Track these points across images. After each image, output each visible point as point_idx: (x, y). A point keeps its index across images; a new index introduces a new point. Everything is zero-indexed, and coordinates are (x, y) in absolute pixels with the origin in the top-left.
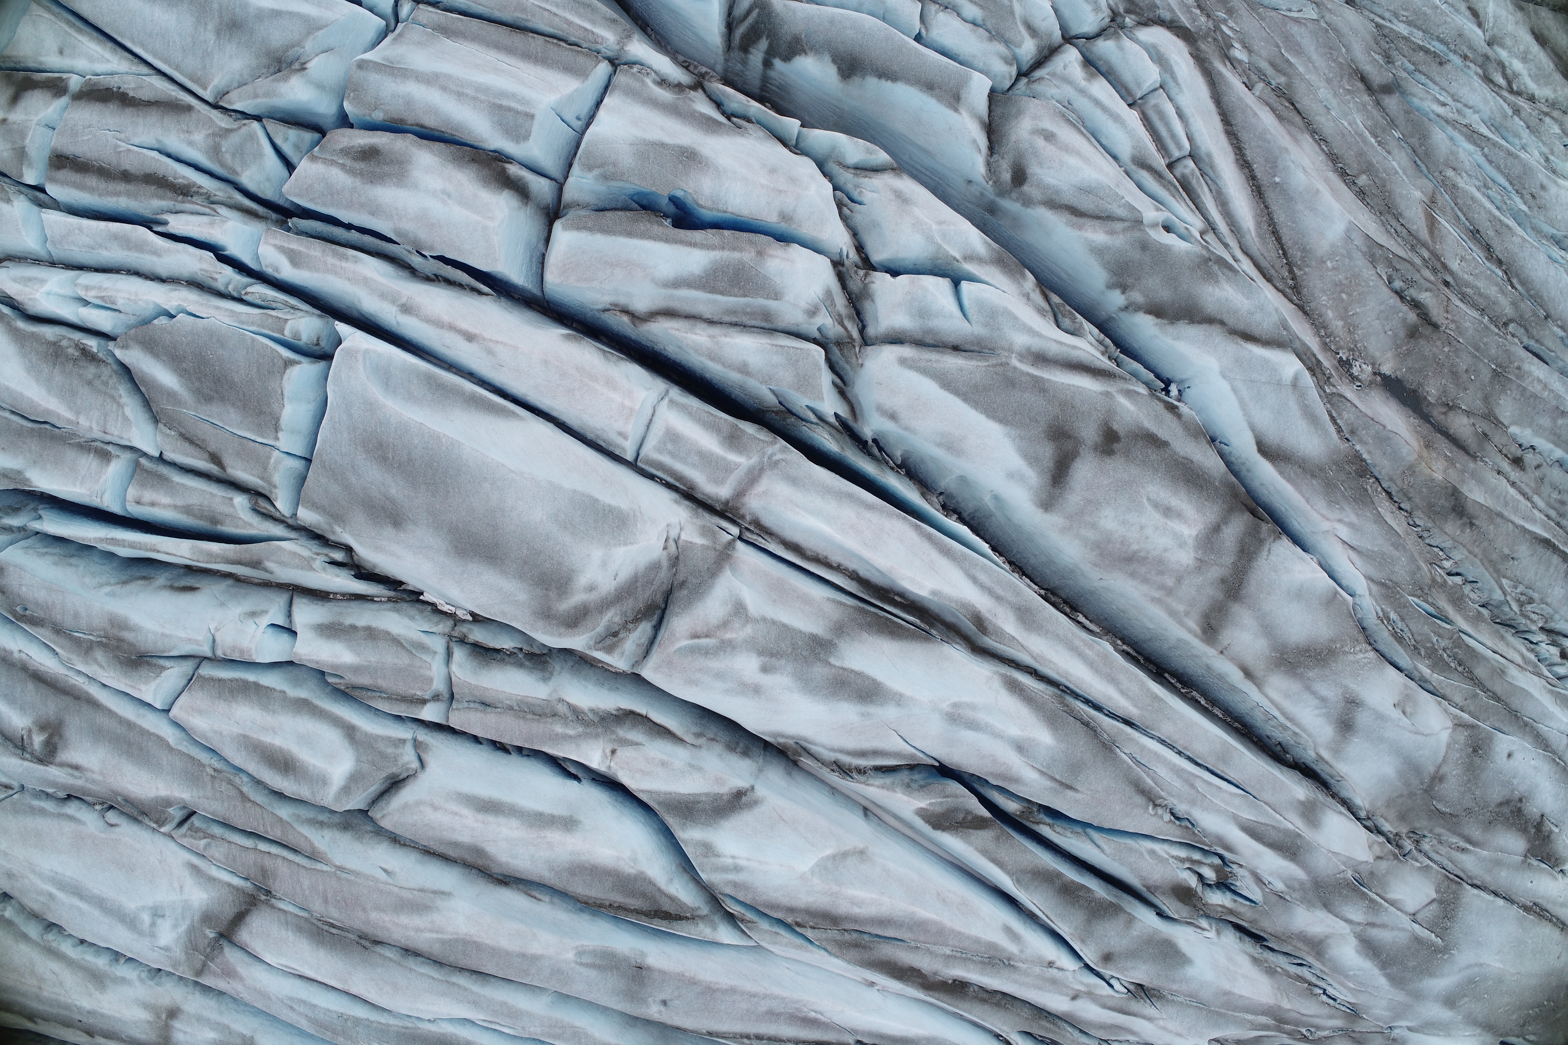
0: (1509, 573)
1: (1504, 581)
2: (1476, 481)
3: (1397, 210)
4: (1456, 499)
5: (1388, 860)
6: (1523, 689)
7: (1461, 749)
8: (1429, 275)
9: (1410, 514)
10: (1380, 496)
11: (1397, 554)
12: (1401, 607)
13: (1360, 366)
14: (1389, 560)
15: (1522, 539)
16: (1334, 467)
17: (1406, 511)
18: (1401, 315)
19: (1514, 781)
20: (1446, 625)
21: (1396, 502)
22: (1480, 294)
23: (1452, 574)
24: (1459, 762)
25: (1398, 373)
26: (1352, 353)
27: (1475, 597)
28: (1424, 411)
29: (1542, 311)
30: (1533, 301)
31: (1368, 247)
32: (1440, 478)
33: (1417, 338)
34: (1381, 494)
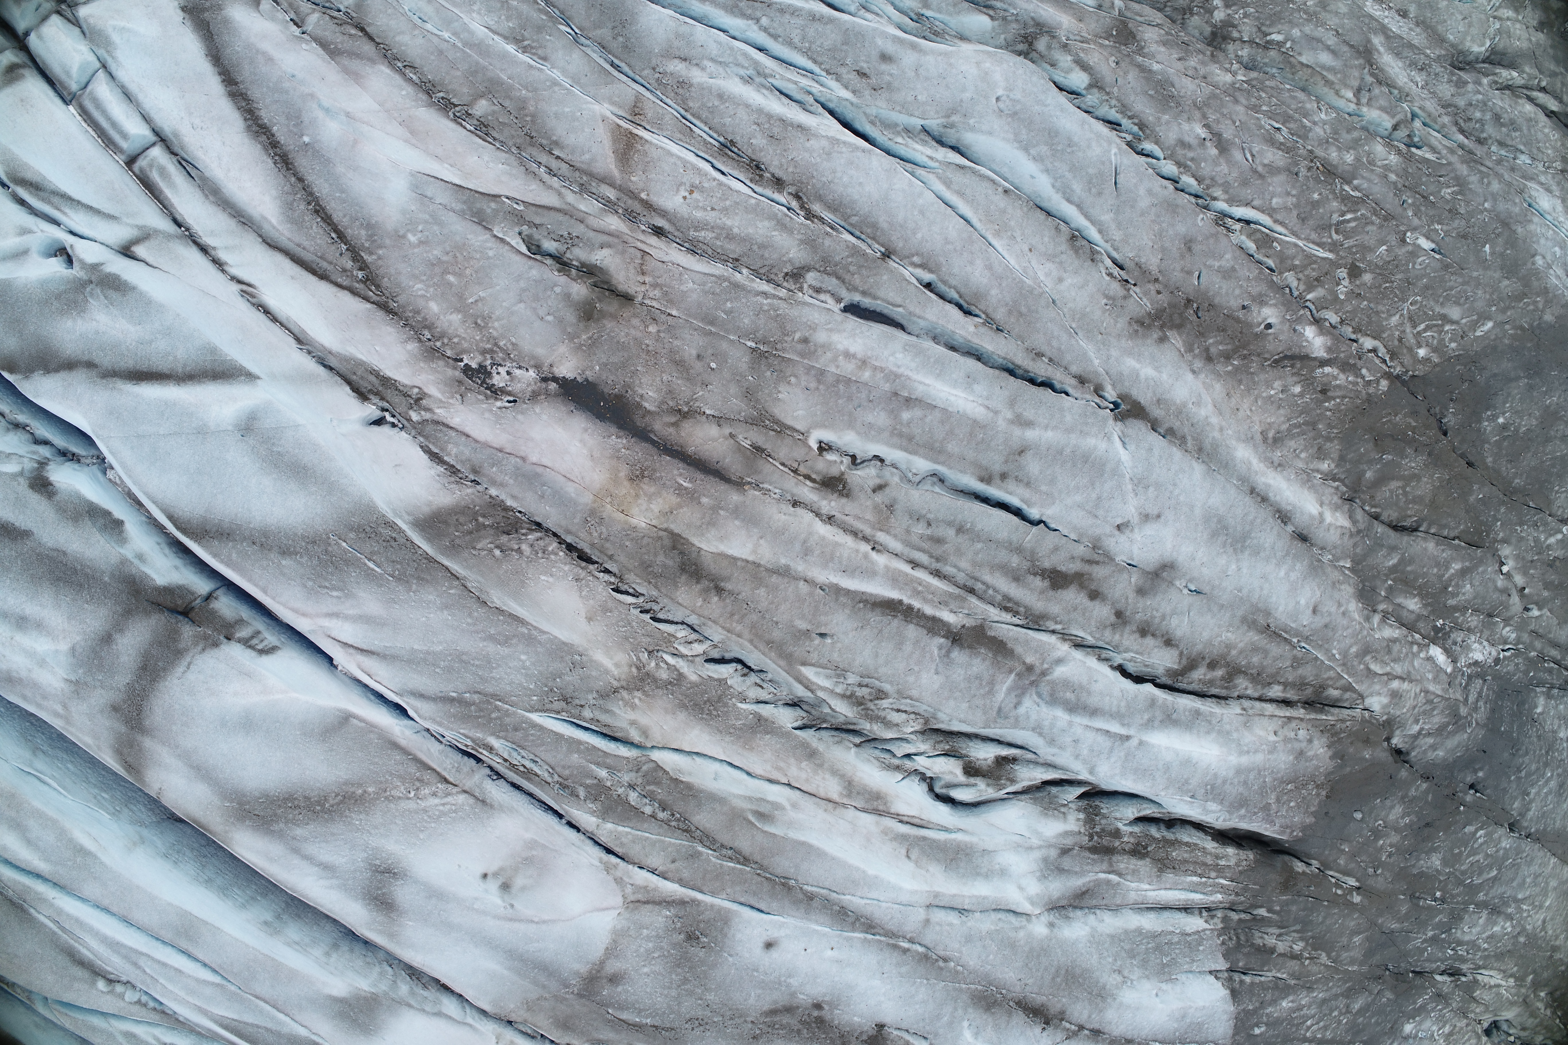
0: (814, 657)
1: (808, 672)
2: (743, 520)
3: (549, 138)
4: (682, 553)
6: (803, 844)
7: (658, 936)
8: (614, 223)
9: (621, 579)
10: (553, 557)
11: (504, 651)
12: (507, 731)
13: (508, 373)
14: (477, 663)
15: (832, 605)
16: (352, 535)
17: (615, 575)
18: (558, 290)
19: (791, 981)
20: (623, 751)
21: (597, 563)
22: (730, 237)
23: (722, 661)
24: (656, 955)
25: (589, 374)
26: (488, 356)
27: (763, 695)
28: (638, 424)
29: (877, 246)
30: (858, 233)
31: (465, 202)
32: (644, 525)
33: (598, 320)
34: (556, 554)
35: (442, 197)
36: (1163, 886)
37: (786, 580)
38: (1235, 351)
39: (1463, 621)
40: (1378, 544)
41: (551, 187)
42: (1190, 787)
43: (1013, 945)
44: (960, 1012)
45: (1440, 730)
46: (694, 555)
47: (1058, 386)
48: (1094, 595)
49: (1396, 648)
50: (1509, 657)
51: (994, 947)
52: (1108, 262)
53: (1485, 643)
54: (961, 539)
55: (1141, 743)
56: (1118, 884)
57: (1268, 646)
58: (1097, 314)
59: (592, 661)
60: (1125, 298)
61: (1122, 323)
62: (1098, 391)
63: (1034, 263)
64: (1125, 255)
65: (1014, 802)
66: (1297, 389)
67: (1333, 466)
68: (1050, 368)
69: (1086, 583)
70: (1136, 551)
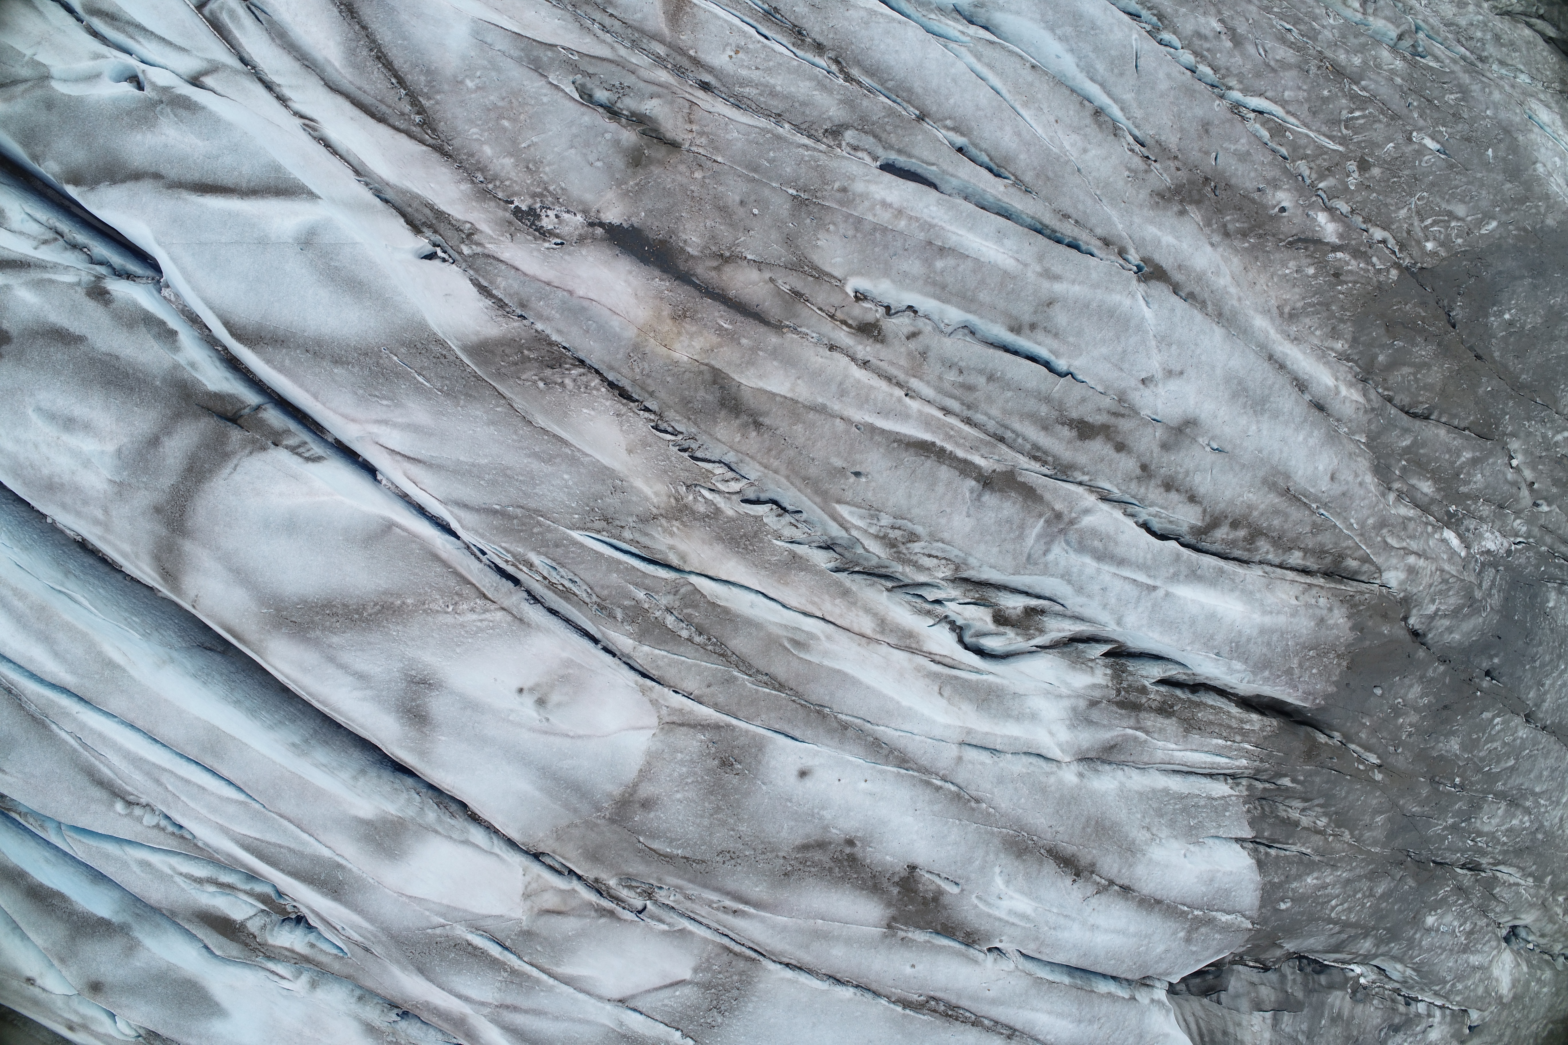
0: (849, 495)
1: (843, 511)
2: (782, 361)
4: (722, 388)
5: (580, 916)
6: (839, 671)
7: (692, 761)
8: (663, 76)
9: (661, 417)
10: (595, 392)
11: (548, 469)
12: (548, 546)
13: (557, 216)
14: (521, 478)
15: (867, 443)
16: (403, 350)
17: (655, 413)
18: (608, 136)
19: (824, 813)
20: (662, 573)
21: (637, 401)
22: (773, 94)
23: (757, 502)
24: (689, 781)
25: (635, 220)
26: (538, 200)
27: (798, 535)
28: (681, 268)
29: (912, 109)
30: (894, 97)
31: (522, 50)
32: (686, 359)
33: (646, 166)
34: (598, 390)
35: (502, 44)
36: (1189, 747)
37: (823, 417)
38: (1251, 229)
39: (1475, 509)
40: (1391, 424)
41: (604, 41)
42: (1216, 643)
43: (1044, 790)
44: (992, 857)
45: (1456, 613)
46: (734, 390)
47: (1084, 247)
48: (1120, 447)
49: (1411, 525)
50: (1521, 550)
51: (1025, 791)
52: (1130, 139)
53: (1497, 534)
54: (991, 387)
55: (1167, 594)
56: (1146, 741)
57: (1288, 510)
58: (1121, 184)
59: (632, 487)
60: (1146, 171)
61: (1143, 194)
62: (1122, 253)
63: (1060, 133)
64: (1147, 132)
65: (1042, 654)
66: (1311, 271)
67: (1346, 346)
68: (1076, 229)
69: (1113, 435)
70: (1160, 406)
